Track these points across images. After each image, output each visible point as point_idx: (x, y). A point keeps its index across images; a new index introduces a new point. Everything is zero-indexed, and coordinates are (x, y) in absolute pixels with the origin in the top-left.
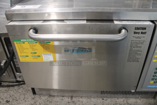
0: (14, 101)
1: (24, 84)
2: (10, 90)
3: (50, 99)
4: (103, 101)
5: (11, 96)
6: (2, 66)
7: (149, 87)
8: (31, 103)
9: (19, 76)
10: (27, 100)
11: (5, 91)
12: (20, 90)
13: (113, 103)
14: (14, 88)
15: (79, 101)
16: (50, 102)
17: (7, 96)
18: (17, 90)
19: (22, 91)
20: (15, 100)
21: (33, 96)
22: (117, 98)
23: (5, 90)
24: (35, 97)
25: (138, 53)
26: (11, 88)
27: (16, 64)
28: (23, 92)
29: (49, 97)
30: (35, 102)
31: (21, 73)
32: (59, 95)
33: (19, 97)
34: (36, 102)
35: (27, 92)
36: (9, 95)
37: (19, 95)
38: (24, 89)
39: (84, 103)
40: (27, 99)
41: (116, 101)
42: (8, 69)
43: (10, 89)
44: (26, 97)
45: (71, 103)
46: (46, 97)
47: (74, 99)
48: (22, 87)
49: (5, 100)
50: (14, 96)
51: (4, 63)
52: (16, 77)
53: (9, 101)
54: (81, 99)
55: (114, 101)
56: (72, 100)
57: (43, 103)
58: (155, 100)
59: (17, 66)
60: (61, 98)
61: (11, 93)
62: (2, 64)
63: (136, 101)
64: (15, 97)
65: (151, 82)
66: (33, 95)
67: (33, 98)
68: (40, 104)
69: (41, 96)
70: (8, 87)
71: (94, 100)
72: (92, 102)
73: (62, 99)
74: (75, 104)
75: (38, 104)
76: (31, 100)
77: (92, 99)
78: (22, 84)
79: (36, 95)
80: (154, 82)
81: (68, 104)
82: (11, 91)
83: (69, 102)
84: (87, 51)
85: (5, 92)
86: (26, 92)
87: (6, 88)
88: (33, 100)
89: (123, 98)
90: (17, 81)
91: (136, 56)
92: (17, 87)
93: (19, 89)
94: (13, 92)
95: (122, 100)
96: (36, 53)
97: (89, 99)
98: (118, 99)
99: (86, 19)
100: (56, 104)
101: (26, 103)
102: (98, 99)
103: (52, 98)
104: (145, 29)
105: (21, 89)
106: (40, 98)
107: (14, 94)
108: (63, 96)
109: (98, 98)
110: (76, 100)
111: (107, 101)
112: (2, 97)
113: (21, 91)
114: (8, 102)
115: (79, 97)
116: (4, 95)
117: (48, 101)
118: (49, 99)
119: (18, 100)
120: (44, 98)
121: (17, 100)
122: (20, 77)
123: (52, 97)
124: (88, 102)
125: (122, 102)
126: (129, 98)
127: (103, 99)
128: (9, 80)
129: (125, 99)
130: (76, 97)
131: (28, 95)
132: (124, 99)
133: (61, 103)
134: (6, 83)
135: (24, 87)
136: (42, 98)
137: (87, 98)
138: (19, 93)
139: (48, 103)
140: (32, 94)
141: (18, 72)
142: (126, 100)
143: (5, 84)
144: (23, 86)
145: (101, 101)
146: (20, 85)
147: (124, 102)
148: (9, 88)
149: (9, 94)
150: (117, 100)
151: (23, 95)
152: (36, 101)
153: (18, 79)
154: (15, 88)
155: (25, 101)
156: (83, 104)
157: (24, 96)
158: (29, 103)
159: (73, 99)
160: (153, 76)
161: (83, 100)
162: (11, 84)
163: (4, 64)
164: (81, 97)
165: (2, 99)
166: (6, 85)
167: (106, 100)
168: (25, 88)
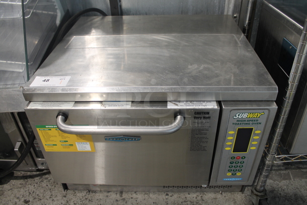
0: (35, 200)
1: (49, 173)
2: (28, 184)
3: (89, 196)
4: (167, 197)
5: (30, 193)
6: (16, 151)
7: (226, 180)
8: (62, 203)
9: (41, 162)
10: (55, 199)
11: (20, 186)
12: (43, 183)
13: (181, 200)
14: (34, 180)
15: (132, 198)
16: (90, 201)
17: (25, 193)
18: (38, 183)
19: (47, 185)
20: (37, 200)
21: (64, 193)
22: (187, 193)
23: (20, 184)
24: (66, 194)
25: (203, 140)
26: (30, 180)
27: (36, 146)
28: (49, 186)
29: (88, 193)
30: (67, 202)
31: (43, 158)
32: (102, 190)
33: (42, 195)
34: (69, 202)
35: (55, 187)
36: (27, 192)
37: (42, 191)
38: (49, 181)
39: (139, 200)
40: (55, 197)
41: (186, 198)
42: (26, 158)
43: (27, 182)
44: (53, 194)
45: (121, 201)
46: (84, 193)
47: (125, 196)
48: (47, 178)
49: (23, 199)
50: (34, 193)
51: (18, 147)
52: (36, 165)
53: (29, 201)
54: (134, 196)
55: (182, 197)
56: (121, 196)
57: (80, 203)
58: (243, 195)
59: (37, 149)
60: (106, 194)
61: (30, 188)
62: (16, 149)
63: (215, 197)
64: (38, 195)
65: (228, 174)
66: (65, 191)
67: (65, 195)
68: (75, 204)
69: (76, 191)
70: (24, 179)
71: (154, 196)
72: (150, 200)
73: (107, 196)
74: (126, 203)
75: (72, 204)
76: (61, 198)
77: (151, 195)
78: (45, 174)
79: (68, 190)
80: (233, 174)
81: (115, 203)
82: (30, 186)
83: (117, 200)
84: (135, 139)
85: (21, 188)
86: (53, 187)
87: (22, 180)
88: (64, 198)
89: (197, 192)
90: (39, 170)
91: (201, 144)
92: (38, 178)
93: (41, 181)
94: (33, 186)
95: (195, 195)
96: (67, 141)
97: (146, 195)
98: (189, 194)
99: (131, 100)
100: (99, 203)
101: (55, 203)
102: (159, 195)
103: (92, 194)
104: (208, 113)
105: (45, 181)
106: (75, 195)
107: (34, 190)
108: (109, 192)
109: (160, 193)
110: (128, 197)
111: (173, 198)
112: (18, 196)
113: (45, 185)
114: (26, 202)
115: (132, 191)
116: (20, 192)
117: (86, 199)
118: (87, 196)
119: (42, 198)
120: (80, 195)
121: (41, 200)
122: (42, 164)
123: (92, 192)
124: (144, 199)
125: (195, 198)
126: (205, 193)
127: (167, 195)
128: (26, 169)
129: (200, 193)
130: (128, 192)
131: (57, 191)
132: (198, 194)
133: (106, 201)
134: (21, 173)
135: (49, 179)
136: (78, 195)
137: (144, 193)
138: (42, 187)
139: (87, 202)
140: (62, 189)
141: (40, 158)
142: (200, 196)
143: (19, 173)
144: (47, 176)
145: (164, 198)
146: (43, 175)
147: (198, 198)
148: (26, 180)
149: (27, 189)
150: (187, 196)
151: (49, 191)
152: (68, 200)
153: (40, 167)
154: (36, 181)
155: (53, 200)
156: (137, 202)
157: (51, 192)
158: (58, 202)
159: (123, 195)
160: (229, 167)
161: (137, 196)
162: (29, 173)
163: (19, 149)
164: (135, 192)
165: (18, 198)
166: (22, 175)
167: (171, 196)
168: (51, 179)
